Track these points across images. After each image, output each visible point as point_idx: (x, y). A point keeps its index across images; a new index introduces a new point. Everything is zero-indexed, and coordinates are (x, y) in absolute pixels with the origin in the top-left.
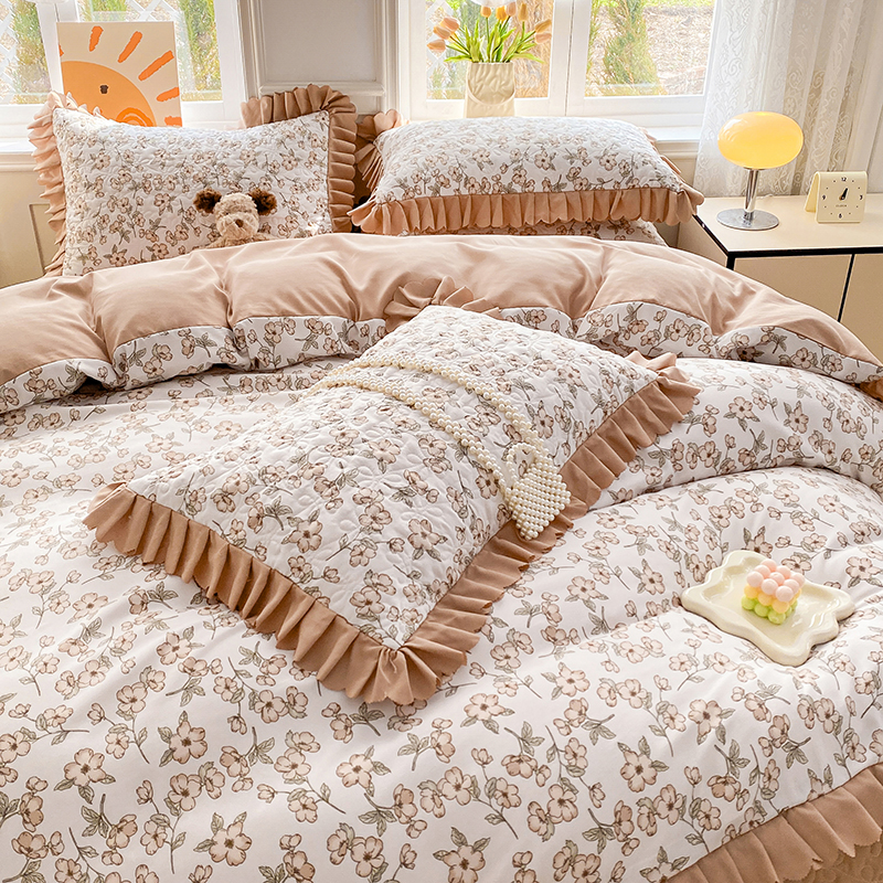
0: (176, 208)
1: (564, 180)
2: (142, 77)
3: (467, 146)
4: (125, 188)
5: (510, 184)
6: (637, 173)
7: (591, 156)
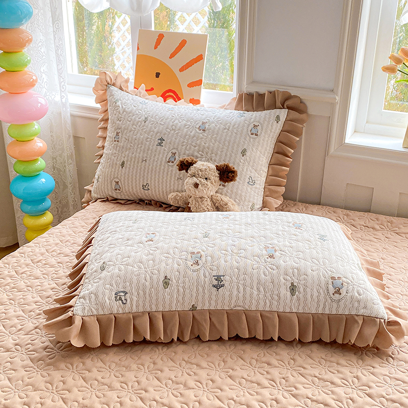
2: (181, 70)
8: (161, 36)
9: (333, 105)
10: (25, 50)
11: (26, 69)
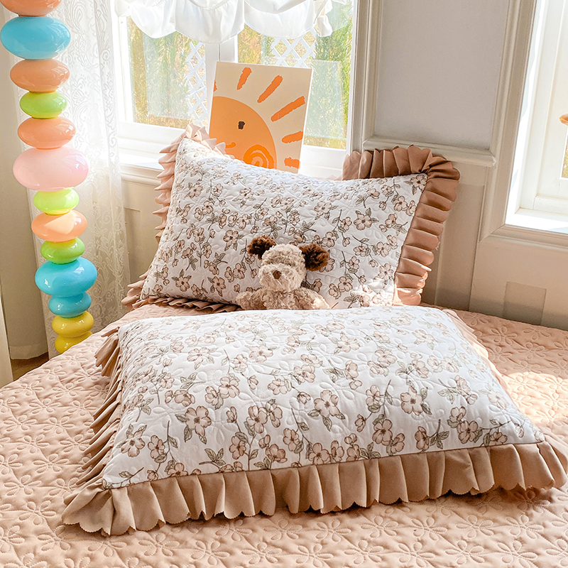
2: (274, 118)
8: (247, 72)
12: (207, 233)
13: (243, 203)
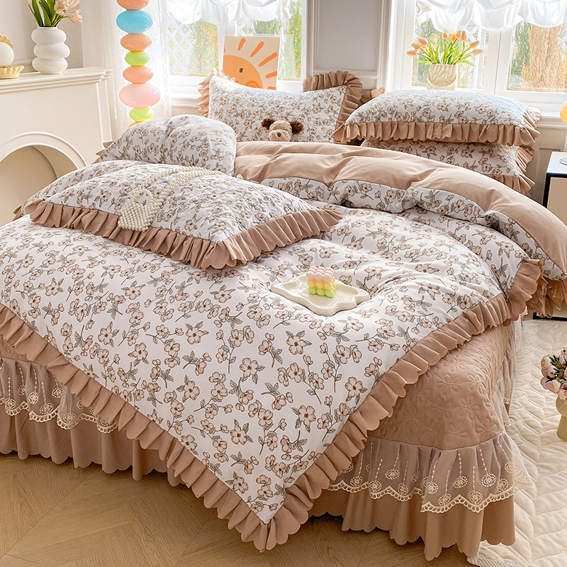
0: (254, 127)
1: (453, 117)
2: (260, 65)
3: (402, 98)
4: (233, 115)
5: (421, 117)
6: (497, 117)
7: (471, 106)
8: (243, 40)
9: (376, 80)
10: (146, 51)
11: (145, 65)
12: (234, 122)
13: (253, 105)
